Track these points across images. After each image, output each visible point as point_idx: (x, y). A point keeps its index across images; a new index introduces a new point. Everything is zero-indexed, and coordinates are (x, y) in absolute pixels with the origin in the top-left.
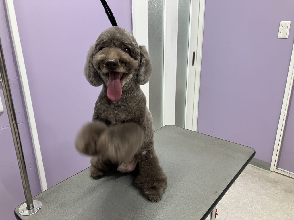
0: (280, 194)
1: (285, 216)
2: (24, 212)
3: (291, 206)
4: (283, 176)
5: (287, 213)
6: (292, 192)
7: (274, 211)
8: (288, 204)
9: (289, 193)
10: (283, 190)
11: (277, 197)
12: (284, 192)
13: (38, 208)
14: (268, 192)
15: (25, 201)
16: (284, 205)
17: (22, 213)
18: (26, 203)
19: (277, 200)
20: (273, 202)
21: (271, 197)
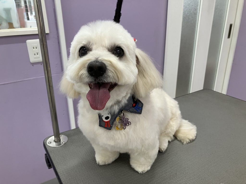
2: (51, 143)
13: (64, 143)
15: (53, 135)
17: (49, 144)
18: (53, 137)
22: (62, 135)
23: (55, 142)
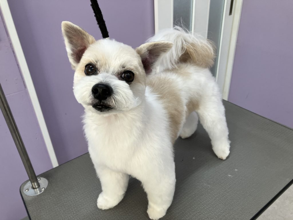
13: (43, 189)
18: (30, 182)
22: (41, 178)
23: (34, 188)
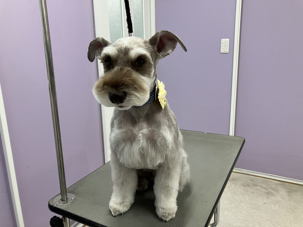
0: (240, 188)
1: (249, 206)
3: (252, 197)
4: (239, 174)
5: (250, 203)
6: (249, 185)
7: (239, 203)
8: (249, 196)
9: (247, 186)
10: (242, 185)
11: (238, 191)
12: (243, 187)
13: (73, 199)
14: (231, 189)
16: (245, 197)
19: (239, 194)
20: (237, 196)
21: (233, 193)
